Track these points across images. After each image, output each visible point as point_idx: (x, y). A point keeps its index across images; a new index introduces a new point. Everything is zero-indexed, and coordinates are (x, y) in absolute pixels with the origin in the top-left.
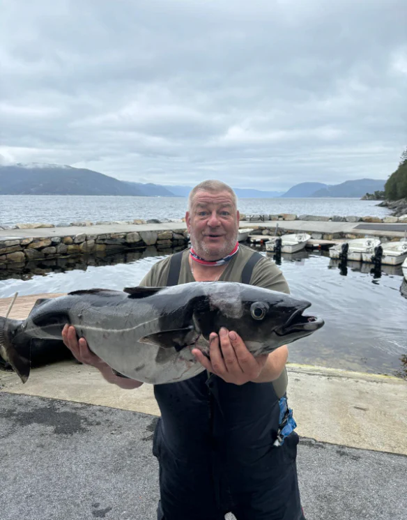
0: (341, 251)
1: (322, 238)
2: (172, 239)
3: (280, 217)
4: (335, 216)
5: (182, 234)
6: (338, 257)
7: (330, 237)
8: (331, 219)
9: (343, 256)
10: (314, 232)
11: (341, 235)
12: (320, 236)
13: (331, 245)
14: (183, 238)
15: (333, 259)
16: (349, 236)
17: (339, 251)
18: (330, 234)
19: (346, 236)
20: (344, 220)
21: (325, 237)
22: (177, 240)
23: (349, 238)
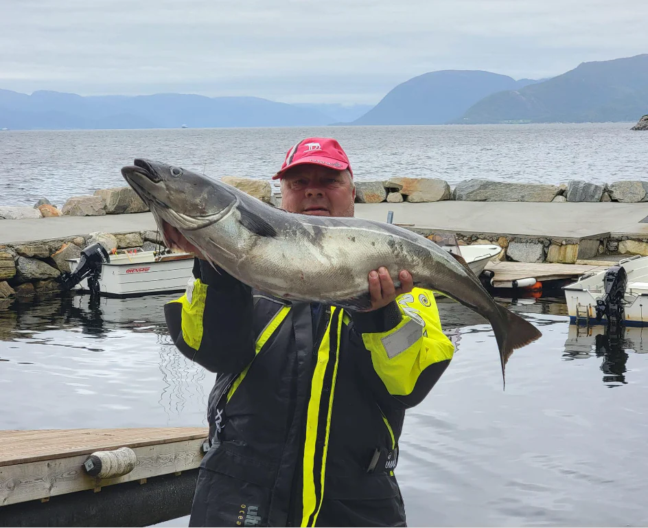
0: (602, 295)
1: (545, 258)
2: (16, 280)
3: (391, 189)
4: (575, 184)
5: (49, 261)
6: (594, 314)
7: (571, 251)
8: (562, 193)
9: (607, 311)
10: (515, 239)
11: (606, 245)
12: (538, 249)
13: (573, 278)
14: (55, 273)
15: (578, 322)
16: (630, 246)
17: (596, 296)
18: (569, 241)
19: (622, 248)
20: (608, 195)
21: (553, 251)
22: (35, 281)
23: (629, 254)
